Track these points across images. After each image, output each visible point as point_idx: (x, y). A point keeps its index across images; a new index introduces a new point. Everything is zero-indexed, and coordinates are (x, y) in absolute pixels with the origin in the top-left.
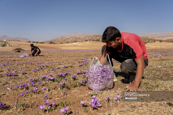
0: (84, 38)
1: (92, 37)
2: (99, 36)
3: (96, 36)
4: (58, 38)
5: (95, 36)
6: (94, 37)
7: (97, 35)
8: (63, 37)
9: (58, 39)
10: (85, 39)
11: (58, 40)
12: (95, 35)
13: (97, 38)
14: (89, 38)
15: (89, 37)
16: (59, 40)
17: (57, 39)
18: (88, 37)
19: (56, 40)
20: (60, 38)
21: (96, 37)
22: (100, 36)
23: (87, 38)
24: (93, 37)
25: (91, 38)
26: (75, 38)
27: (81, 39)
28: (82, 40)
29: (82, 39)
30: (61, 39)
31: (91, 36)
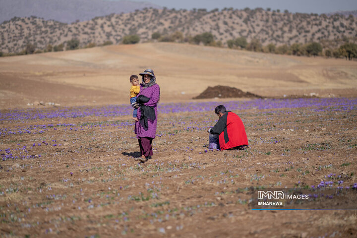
0: (85, 26)
1: (131, 18)
2: (173, 15)
5: (149, 14)
6: (141, 22)
10: (93, 28)
12: (146, 10)
13: (161, 24)
14: (112, 26)
15: (113, 20)
18: (109, 18)
21: (152, 21)
22: (178, 12)
23: (102, 27)
24: (138, 20)
25: (125, 24)
26: (34, 23)
27: (70, 30)
28: (75, 35)
29: (74, 30)
31: (126, 16)
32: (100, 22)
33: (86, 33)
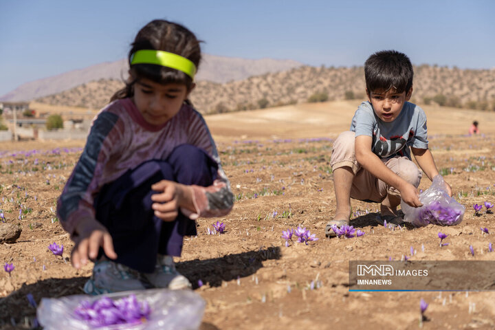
0: (241, 86)
1: (288, 77)
2: (332, 73)
3: (313, 70)
4: (84, 86)
5: (307, 73)
6: (299, 80)
7: (318, 69)
8: (111, 80)
9: (81, 89)
10: (248, 88)
11: (84, 94)
12: (304, 68)
13: (320, 83)
14: (268, 85)
15: (269, 79)
16: (90, 95)
17: (75, 90)
18: (265, 77)
19: (71, 95)
20: (94, 86)
21: (310, 79)
22: (337, 70)
23: (258, 86)
24: (295, 79)
25: (282, 83)
27: (225, 90)
29: (229, 91)
30: (102, 92)
31: (282, 75)
32: (255, 81)
33: (242, 93)
